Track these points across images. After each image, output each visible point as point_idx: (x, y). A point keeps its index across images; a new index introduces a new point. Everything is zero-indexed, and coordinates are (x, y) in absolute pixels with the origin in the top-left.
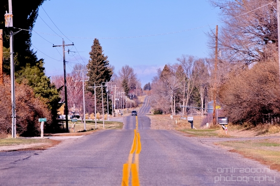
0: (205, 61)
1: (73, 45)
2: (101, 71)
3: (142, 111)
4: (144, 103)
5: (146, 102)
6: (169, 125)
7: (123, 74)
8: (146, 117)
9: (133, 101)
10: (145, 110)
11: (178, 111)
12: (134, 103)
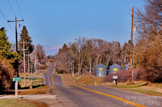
0: (93, 40)
1: (23, 20)
2: (28, 46)
3: (48, 71)
4: (49, 67)
5: (50, 66)
6: (73, 81)
7: (37, 49)
8: (57, 75)
9: (43, 65)
10: (51, 71)
11: (75, 71)
12: (44, 66)
